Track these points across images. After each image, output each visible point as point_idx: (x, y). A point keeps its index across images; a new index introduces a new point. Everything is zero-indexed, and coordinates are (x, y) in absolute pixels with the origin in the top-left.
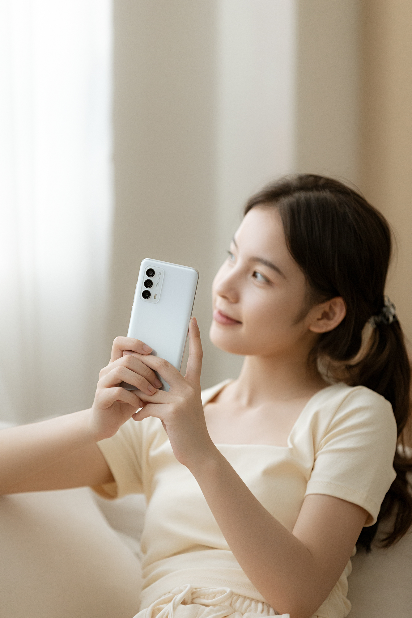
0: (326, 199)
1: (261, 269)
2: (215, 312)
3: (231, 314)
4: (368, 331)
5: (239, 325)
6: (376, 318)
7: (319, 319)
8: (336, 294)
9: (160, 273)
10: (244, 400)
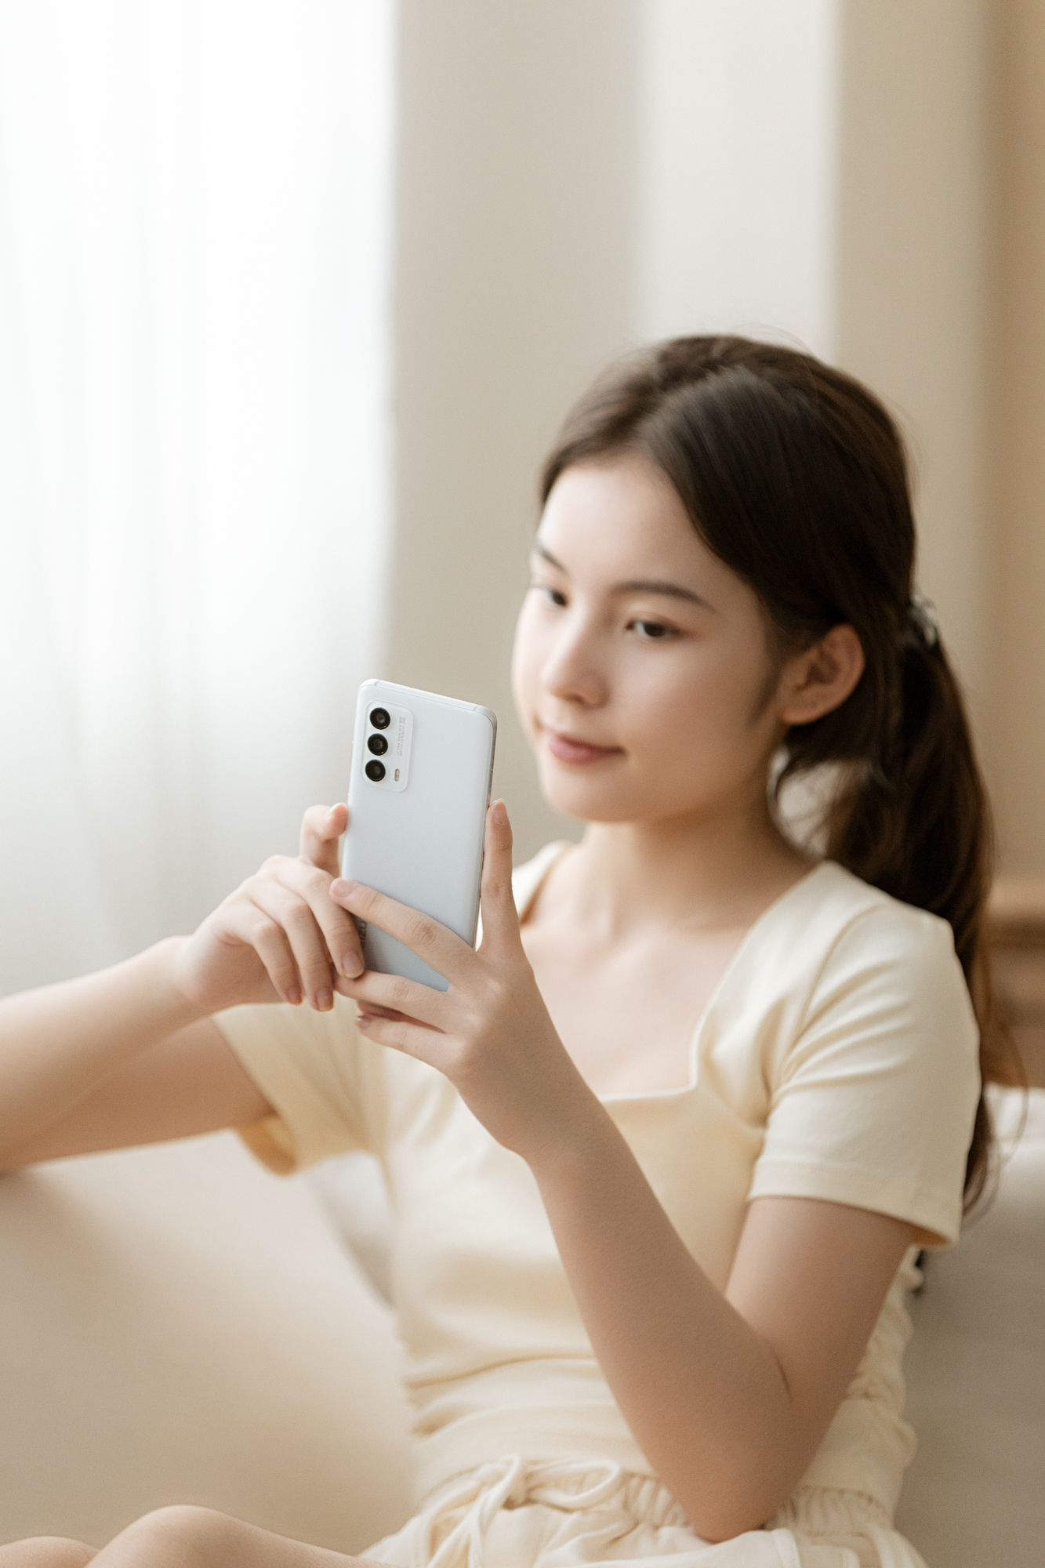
3: (591, 735)
5: (618, 758)
9: (402, 720)
10: (603, 922)
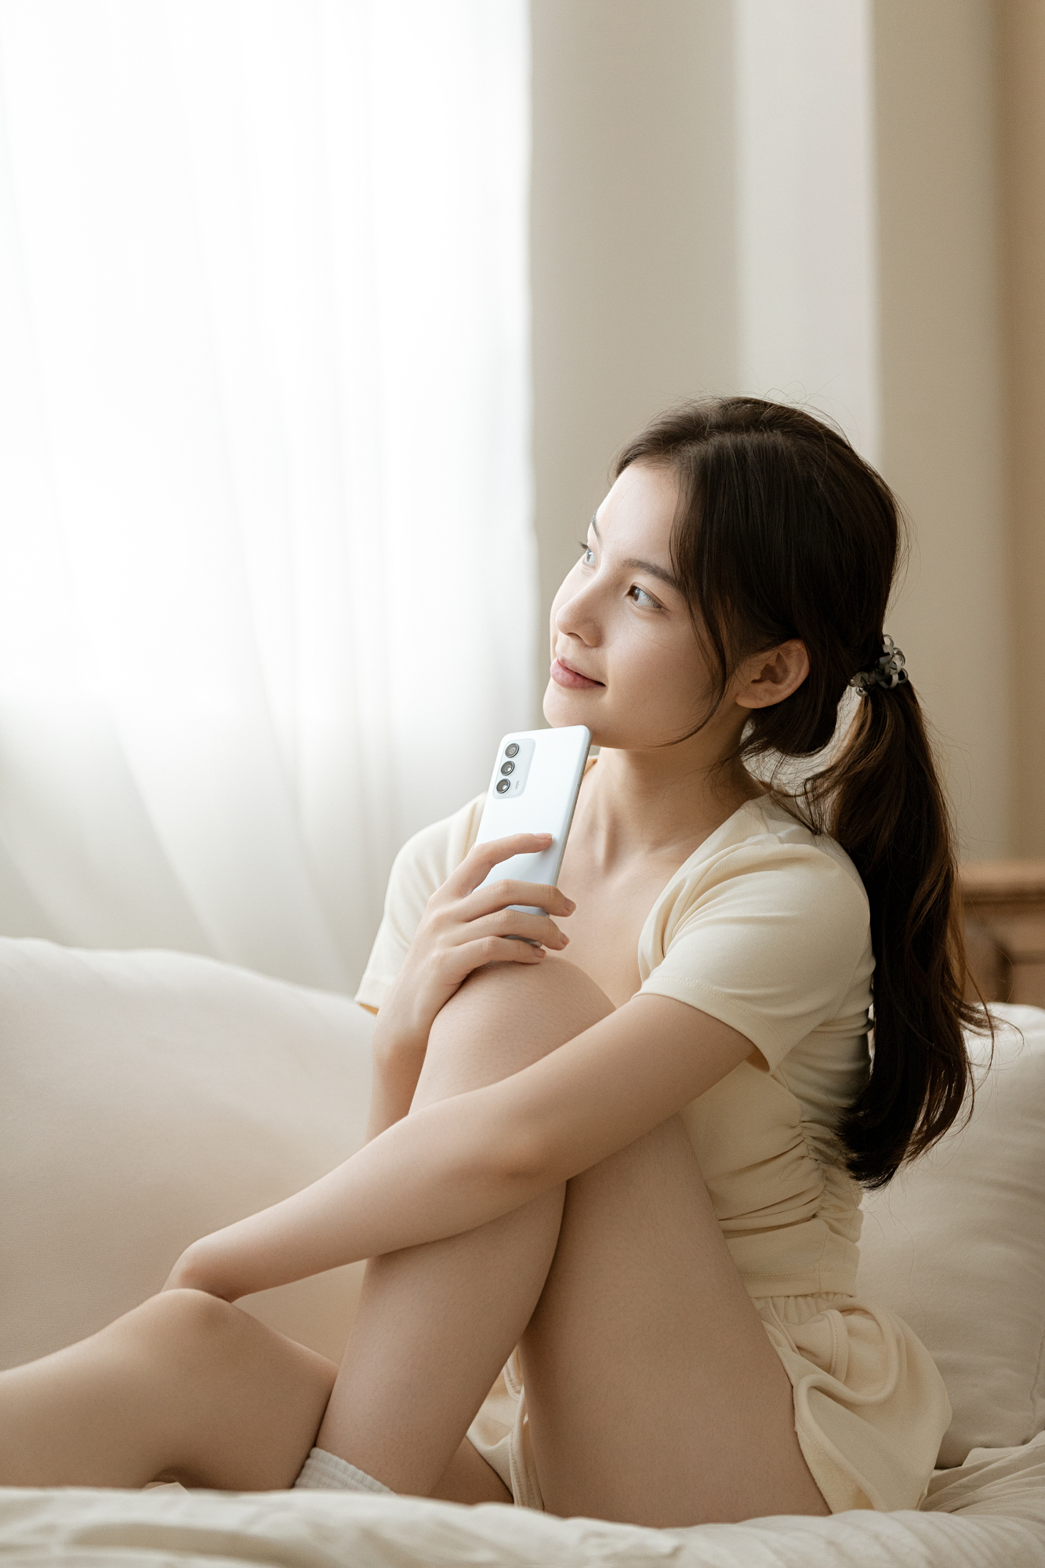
0: (775, 449)
1: (643, 580)
2: (554, 662)
3: (585, 668)
4: (851, 705)
5: (600, 688)
6: (866, 675)
7: (755, 681)
8: (793, 635)
